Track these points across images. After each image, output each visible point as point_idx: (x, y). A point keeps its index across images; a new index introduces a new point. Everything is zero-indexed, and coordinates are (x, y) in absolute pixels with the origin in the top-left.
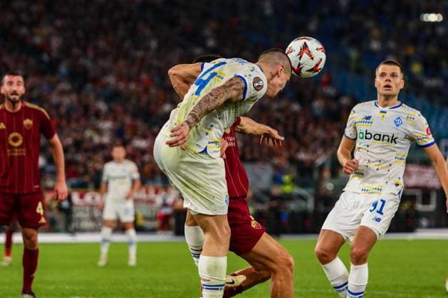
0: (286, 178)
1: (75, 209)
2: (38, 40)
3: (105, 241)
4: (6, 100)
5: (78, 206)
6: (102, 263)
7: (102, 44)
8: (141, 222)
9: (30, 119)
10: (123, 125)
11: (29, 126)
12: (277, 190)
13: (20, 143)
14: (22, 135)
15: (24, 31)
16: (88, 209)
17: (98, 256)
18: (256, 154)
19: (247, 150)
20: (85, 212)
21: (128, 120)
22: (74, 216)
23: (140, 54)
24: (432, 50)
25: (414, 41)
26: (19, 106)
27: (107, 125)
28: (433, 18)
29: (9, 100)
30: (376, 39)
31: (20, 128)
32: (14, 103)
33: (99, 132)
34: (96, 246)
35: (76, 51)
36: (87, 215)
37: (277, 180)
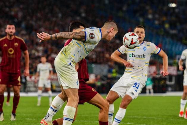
0: (114, 70)
1: (28, 83)
2: (13, 13)
3: (39, 96)
4: (8, 35)
5: (29, 81)
6: (38, 105)
7: (39, 15)
8: (54, 88)
9: (17, 43)
10: (47, 48)
11: (16, 46)
12: (110, 75)
13: (13, 52)
14: (14, 49)
15: (7, 9)
16: (33, 83)
17: (37, 102)
18: (102, 61)
19: (98, 59)
20: (32, 84)
21: (49, 46)
22: (27, 85)
23: (54, 19)
24: (173, 18)
25: (166, 14)
26: (13, 37)
27: (41, 48)
28: (174, 5)
29: (9, 35)
30: (150, 14)
31: (13, 47)
32: (11, 36)
33: (38, 51)
34: (36, 98)
35: (28, 18)
36: (32, 85)
37: (110, 71)
